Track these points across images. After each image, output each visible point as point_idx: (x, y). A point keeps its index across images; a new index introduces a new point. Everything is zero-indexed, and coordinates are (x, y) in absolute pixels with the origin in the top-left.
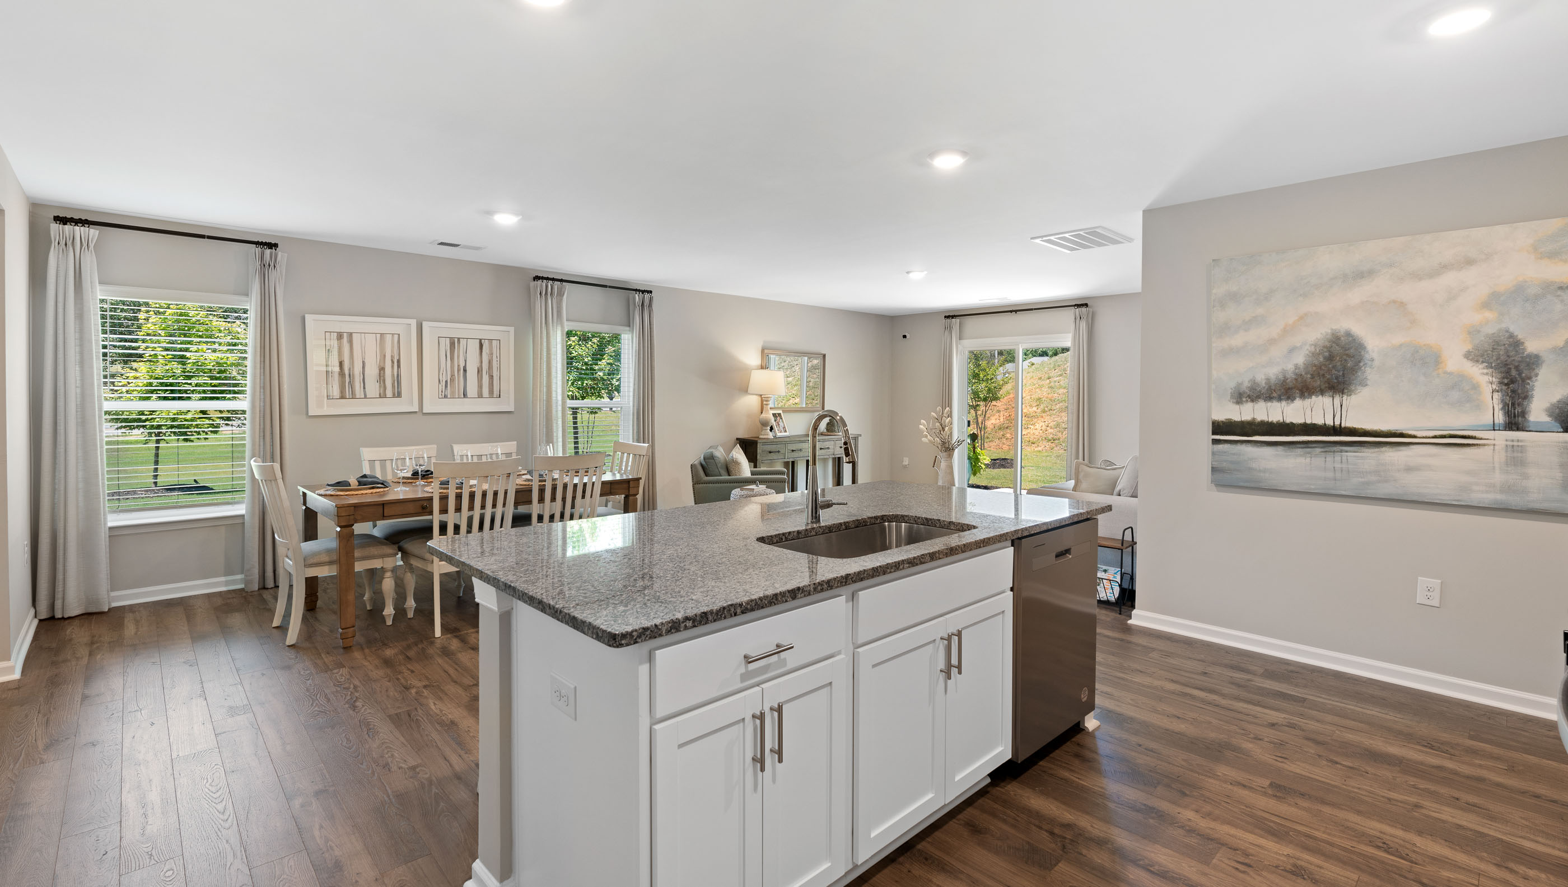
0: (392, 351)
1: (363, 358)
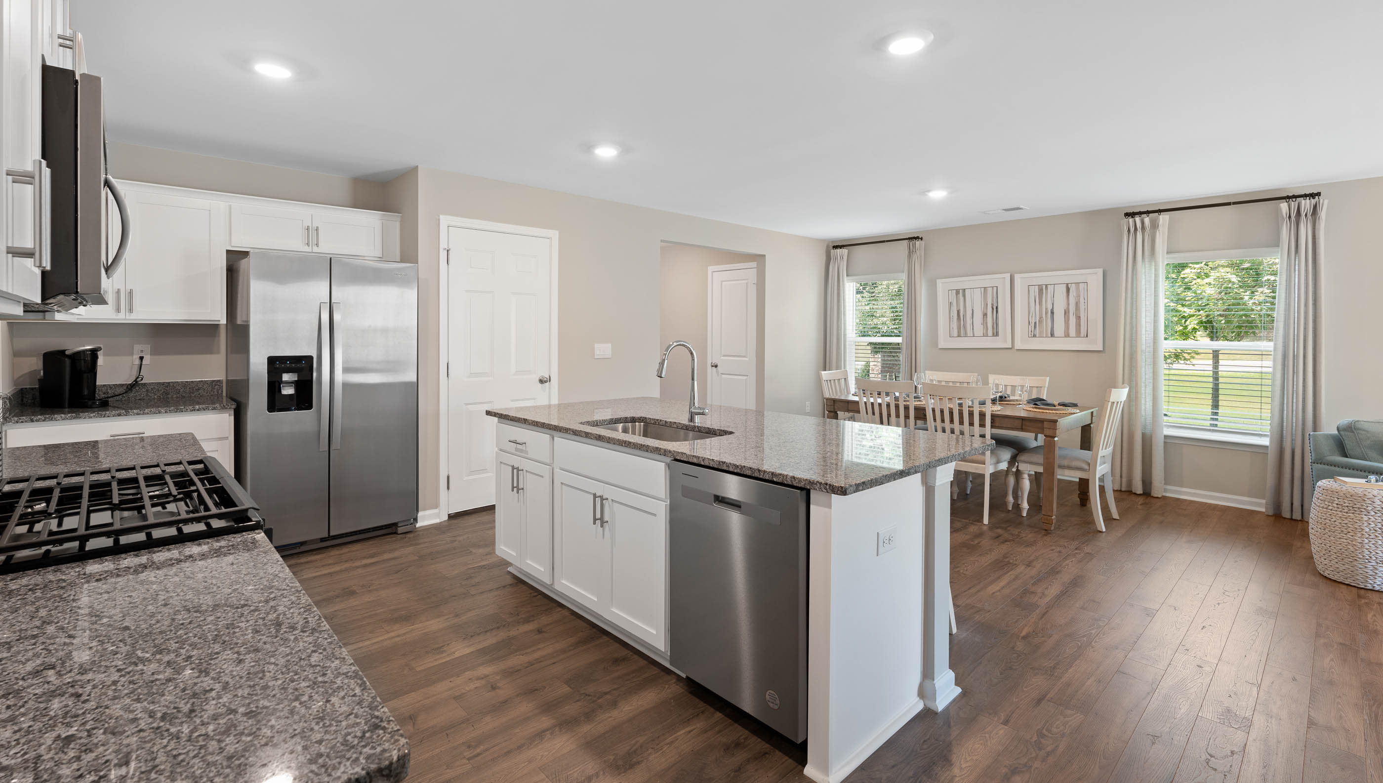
0: (992, 300)
1: (973, 307)
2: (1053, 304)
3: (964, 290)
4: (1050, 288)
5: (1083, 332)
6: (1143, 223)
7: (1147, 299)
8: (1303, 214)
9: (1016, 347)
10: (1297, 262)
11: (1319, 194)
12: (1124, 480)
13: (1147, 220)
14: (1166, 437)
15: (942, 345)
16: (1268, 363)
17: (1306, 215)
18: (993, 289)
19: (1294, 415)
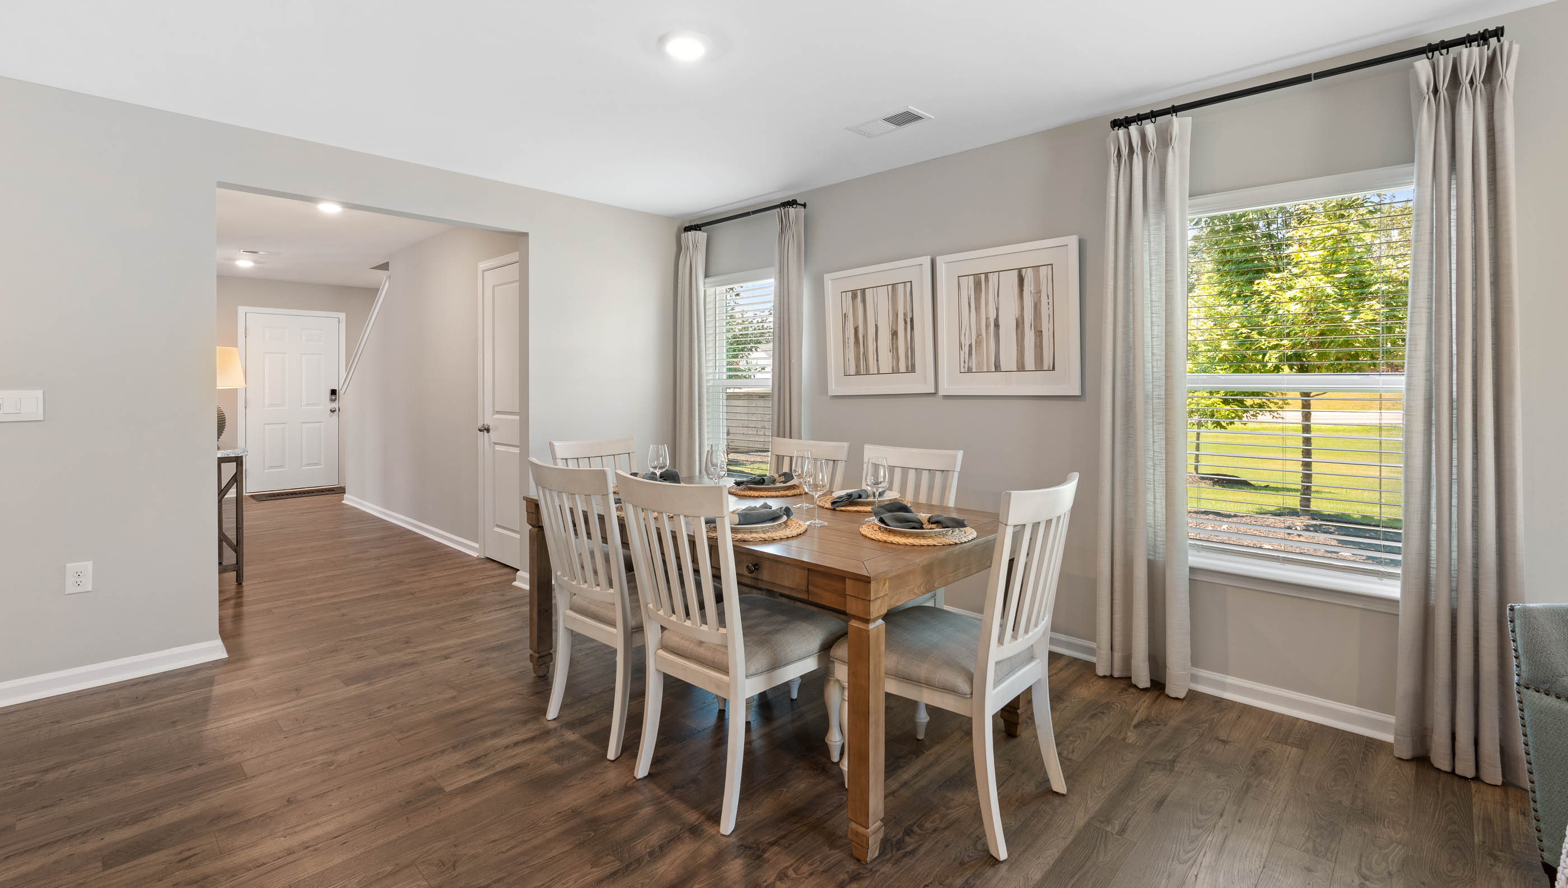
0: (905, 307)
1: (876, 321)
2: (997, 309)
3: (863, 291)
4: (993, 278)
5: (1047, 362)
6: (1143, 136)
7: (1153, 288)
8: (1465, 80)
9: (941, 393)
10: (1454, 192)
11: (1499, 33)
12: (1118, 655)
13: (1149, 127)
14: (1192, 570)
15: (834, 389)
16: (1394, 417)
17: (1471, 82)
18: (905, 287)
19: (1455, 535)
